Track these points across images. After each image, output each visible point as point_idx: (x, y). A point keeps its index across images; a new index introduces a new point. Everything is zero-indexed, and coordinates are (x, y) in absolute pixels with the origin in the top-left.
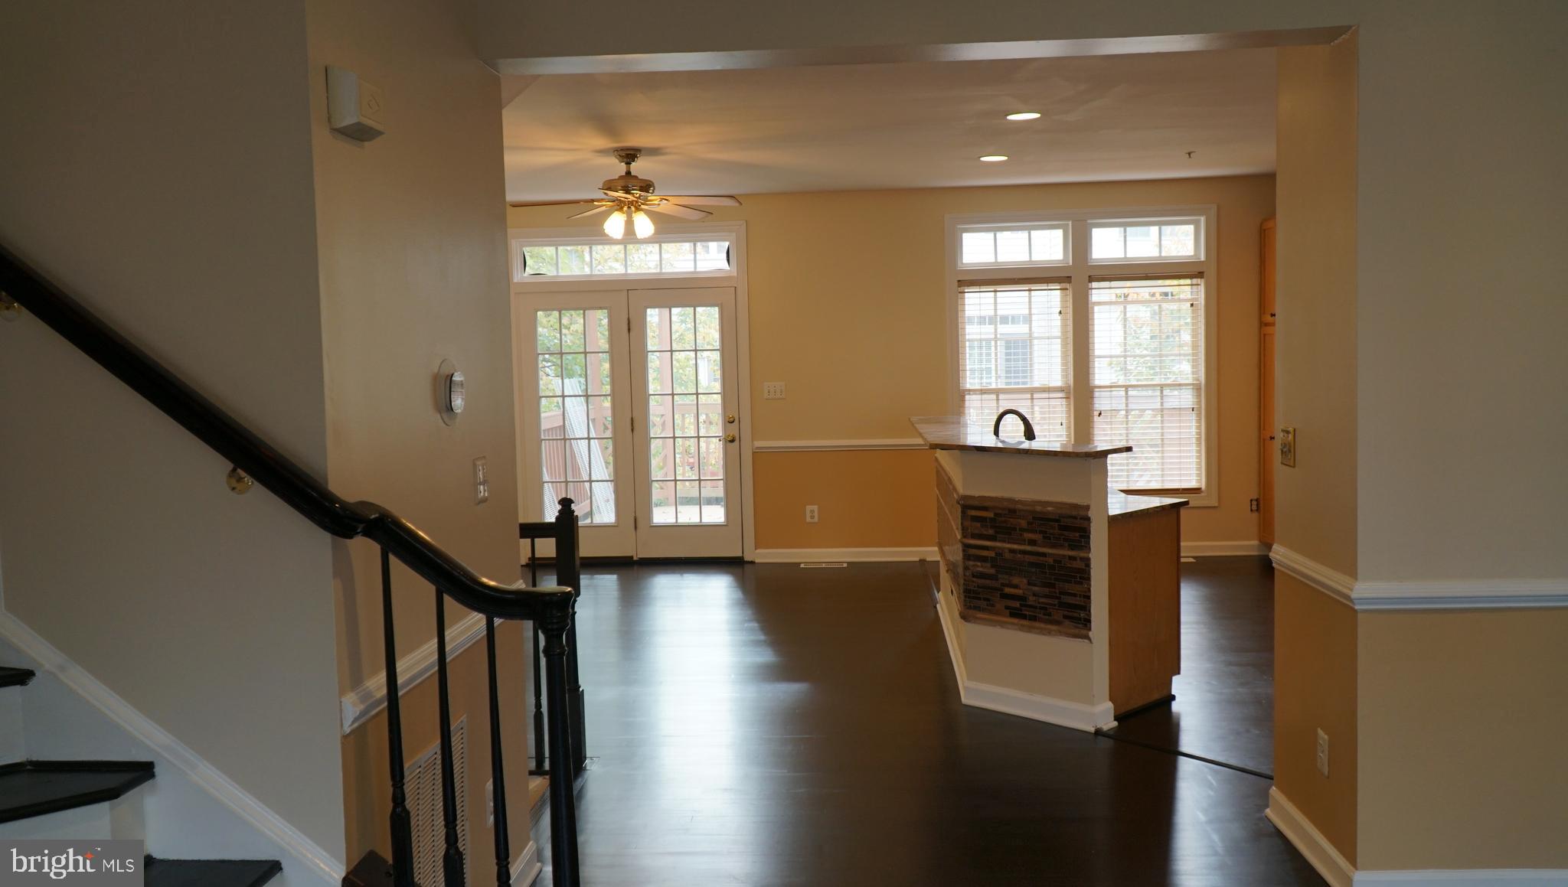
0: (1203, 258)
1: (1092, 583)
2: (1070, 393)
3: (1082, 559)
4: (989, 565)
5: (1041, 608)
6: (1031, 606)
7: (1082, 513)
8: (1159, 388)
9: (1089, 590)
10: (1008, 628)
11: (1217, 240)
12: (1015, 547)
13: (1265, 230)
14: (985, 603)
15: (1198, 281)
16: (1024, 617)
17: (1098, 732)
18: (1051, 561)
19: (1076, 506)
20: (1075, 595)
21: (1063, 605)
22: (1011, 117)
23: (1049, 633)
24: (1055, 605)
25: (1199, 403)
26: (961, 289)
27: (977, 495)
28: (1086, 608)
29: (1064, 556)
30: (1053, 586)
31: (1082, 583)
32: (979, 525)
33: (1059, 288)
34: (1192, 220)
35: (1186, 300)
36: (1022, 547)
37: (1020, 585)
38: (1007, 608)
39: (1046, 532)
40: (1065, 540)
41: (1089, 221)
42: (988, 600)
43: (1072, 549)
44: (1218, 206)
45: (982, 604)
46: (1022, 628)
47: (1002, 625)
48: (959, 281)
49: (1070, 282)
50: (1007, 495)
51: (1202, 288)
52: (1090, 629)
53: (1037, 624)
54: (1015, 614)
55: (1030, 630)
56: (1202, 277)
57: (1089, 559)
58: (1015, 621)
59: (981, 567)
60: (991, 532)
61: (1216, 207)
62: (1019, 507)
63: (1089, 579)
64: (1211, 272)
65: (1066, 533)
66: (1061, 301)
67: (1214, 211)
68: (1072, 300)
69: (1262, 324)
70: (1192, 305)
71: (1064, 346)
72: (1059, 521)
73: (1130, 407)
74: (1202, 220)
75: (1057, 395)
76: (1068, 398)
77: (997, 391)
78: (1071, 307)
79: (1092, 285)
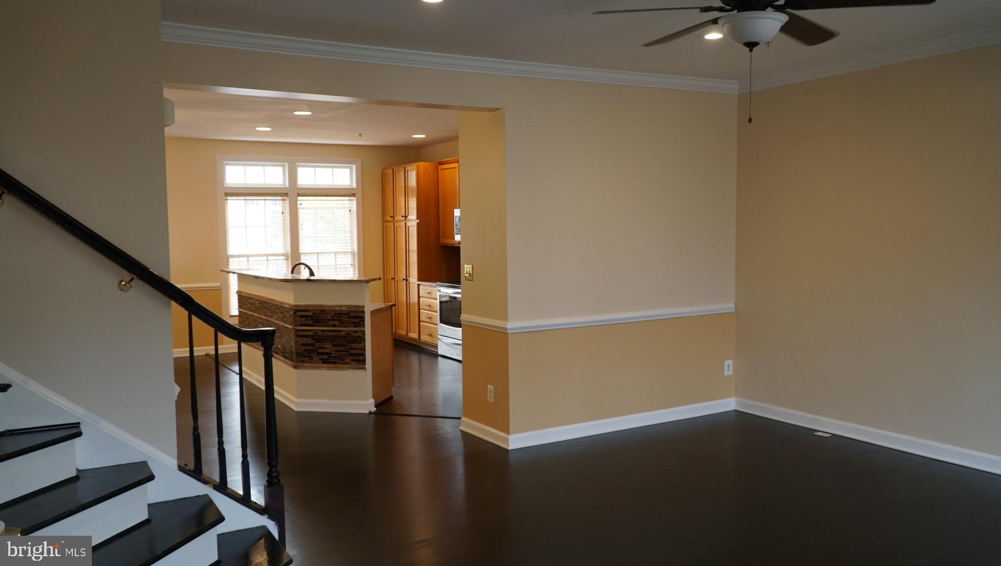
0: (355, 186)
1: (366, 342)
2: (288, 256)
3: (361, 331)
4: (310, 339)
5: (339, 357)
6: (333, 357)
7: (361, 309)
8: (334, 254)
9: (365, 346)
10: (321, 370)
11: (362, 177)
12: (325, 328)
13: (385, 174)
14: (308, 358)
15: (352, 198)
16: (330, 363)
17: (370, 413)
18: (344, 334)
19: (357, 306)
20: (357, 349)
21: (350, 355)
22: (297, 113)
23: (344, 369)
24: (346, 355)
25: (354, 261)
26: (226, 198)
27: (302, 304)
28: (363, 355)
29: (351, 331)
30: (346, 346)
31: (360, 343)
32: (304, 319)
33: (280, 199)
34: (349, 166)
35: (347, 208)
36: (328, 328)
37: (328, 347)
38: (320, 359)
39: (341, 320)
40: (352, 323)
41: (297, 164)
42: (310, 356)
43: (356, 327)
44: (362, 160)
45: (306, 359)
46: (329, 369)
47: (318, 368)
48: (225, 193)
49: (287, 196)
50: (319, 303)
51: (354, 203)
52: (365, 365)
53: (337, 365)
54: (324, 362)
55: (333, 369)
56: (354, 196)
57: (364, 331)
58: (326, 365)
59: (305, 340)
60: (311, 322)
61: (361, 161)
62: (327, 308)
63: (364, 341)
64: (359, 193)
65: (352, 320)
66: (283, 206)
67: (360, 163)
68: (288, 206)
69: (384, 221)
70: (350, 211)
71: (284, 231)
72: (348, 314)
73: (320, 264)
74: (354, 166)
75: (282, 258)
76: (287, 259)
77: (248, 256)
78: (288, 210)
79: (299, 198)
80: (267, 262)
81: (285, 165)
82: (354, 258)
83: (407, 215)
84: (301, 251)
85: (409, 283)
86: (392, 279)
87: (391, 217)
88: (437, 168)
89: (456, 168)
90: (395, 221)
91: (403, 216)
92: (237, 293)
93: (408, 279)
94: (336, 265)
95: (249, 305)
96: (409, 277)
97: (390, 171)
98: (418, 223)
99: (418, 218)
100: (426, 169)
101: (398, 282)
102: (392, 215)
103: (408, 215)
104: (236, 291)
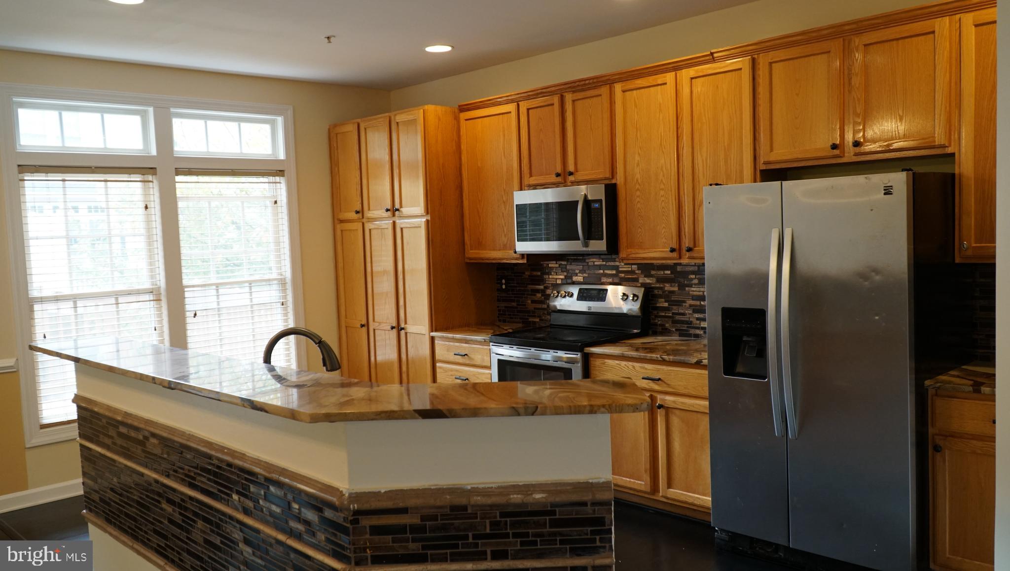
0: (282, 156)
2: (161, 294)
8: (247, 284)
11: (295, 138)
13: (337, 134)
15: (278, 179)
26: (21, 176)
34: (270, 119)
35: (269, 198)
41: (173, 110)
44: (294, 108)
49: (154, 174)
51: (283, 188)
56: (282, 177)
61: (292, 109)
64: (291, 170)
66: (146, 194)
67: (290, 113)
68: (157, 194)
69: (338, 221)
70: (276, 202)
71: (150, 242)
72: (553, 513)
73: (222, 305)
74: (280, 120)
75: (147, 297)
76: (158, 300)
77: (74, 299)
78: (157, 201)
79: (178, 178)
80: (118, 307)
81: (145, 112)
82: (284, 290)
83: (397, 206)
84: (186, 281)
85: (406, 333)
86: (362, 326)
87: (357, 212)
88: (457, 119)
89: (510, 112)
90: (364, 220)
91: (387, 210)
92: (73, 401)
93: (403, 325)
94: (252, 306)
95: (119, 441)
96: (406, 323)
97: (351, 128)
98: (428, 221)
99: (427, 213)
100: (439, 119)
101: (377, 331)
102: (359, 208)
103: (401, 207)
104: (73, 396)
